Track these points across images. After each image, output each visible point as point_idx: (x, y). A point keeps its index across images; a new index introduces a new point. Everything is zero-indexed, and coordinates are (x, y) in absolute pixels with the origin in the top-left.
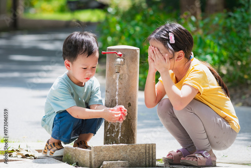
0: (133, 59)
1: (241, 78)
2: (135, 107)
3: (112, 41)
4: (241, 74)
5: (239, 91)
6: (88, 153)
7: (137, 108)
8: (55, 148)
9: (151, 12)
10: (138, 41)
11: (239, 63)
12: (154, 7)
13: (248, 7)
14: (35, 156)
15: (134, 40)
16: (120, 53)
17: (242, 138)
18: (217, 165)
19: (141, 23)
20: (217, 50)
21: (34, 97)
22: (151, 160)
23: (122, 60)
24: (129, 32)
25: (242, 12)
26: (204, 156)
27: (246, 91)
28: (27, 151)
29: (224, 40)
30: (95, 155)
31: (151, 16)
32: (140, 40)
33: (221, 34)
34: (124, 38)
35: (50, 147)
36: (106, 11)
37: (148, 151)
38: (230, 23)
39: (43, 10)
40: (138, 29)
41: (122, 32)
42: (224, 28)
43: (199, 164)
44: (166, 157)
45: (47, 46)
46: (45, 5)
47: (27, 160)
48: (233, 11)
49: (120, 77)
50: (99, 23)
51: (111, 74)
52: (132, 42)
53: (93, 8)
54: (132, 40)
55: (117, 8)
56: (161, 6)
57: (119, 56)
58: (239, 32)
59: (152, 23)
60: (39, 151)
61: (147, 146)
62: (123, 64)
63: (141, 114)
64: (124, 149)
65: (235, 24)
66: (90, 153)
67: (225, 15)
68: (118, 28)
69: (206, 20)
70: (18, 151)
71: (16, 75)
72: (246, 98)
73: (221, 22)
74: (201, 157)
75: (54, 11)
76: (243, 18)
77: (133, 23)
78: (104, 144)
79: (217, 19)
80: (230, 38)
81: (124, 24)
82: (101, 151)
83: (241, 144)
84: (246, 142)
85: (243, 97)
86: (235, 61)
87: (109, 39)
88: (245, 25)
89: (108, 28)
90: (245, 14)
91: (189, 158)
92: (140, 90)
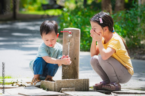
0: (77, 35)
1: (134, 44)
2: (78, 60)
3: (66, 25)
4: (134, 43)
5: (132, 51)
6: (54, 84)
7: (79, 60)
8: (37, 81)
9: (86, 10)
10: (79, 25)
11: (132, 37)
12: (88, 8)
13: (137, 8)
14: (26, 86)
15: (77, 25)
16: (70, 32)
17: (134, 76)
18: (121, 90)
19: (81, 16)
20: (121, 30)
21: (25, 55)
22: (86, 87)
23: (71, 35)
24: (74, 21)
25: (134, 10)
26: (114, 85)
27: (136, 51)
28: (21, 83)
29: (125, 25)
30: (57, 85)
31: (86, 12)
32: (81, 25)
33: (123, 22)
34: (72, 24)
35: (34, 81)
36: (62, 10)
37: (85, 83)
38: (128, 16)
39: (29, 10)
40: (79, 19)
41: (71, 21)
42: (124, 18)
43: (112, 90)
44: (94, 85)
45: (31, 28)
46: (30, 7)
47: (22, 88)
48: (129, 10)
49: (70, 45)
50: (59, 16)
51: (66, 43)
52: (76, 26)
53: (56, 8)
54: (76, 25)
55: (68, 8)
56: (91, 7)
57: (69, 33)
58: (132, 21)
59: (87, 16)
60: (28, 83)
61: (85, 80)
62: (72, 37)
63: (81, 63)
64: (73, 81)
65: (130, 17)
66: (55, 84)
67: (125, 12)
68: (69, 19)
69: (115, 15)
70: (17, 83)
71: (15, 43)
72: (136, 55)
73: (123, 16)
74: (113, 86)
75: (35, 10)
76: (135, 13)
77: (77, 16)
78: (62, 79)
79: (121, 14)
80: (127, 24)
81: (72, 17)
82: (61, 82)
83: (134, 79)
84: (136, 78)
85: (135, 54)
86: (130, 36)
87: (64, 24)
88: (135, 17)
89: (64, 19)
90: (135, 11)
91: (107, 86)
92: (80, 51)
